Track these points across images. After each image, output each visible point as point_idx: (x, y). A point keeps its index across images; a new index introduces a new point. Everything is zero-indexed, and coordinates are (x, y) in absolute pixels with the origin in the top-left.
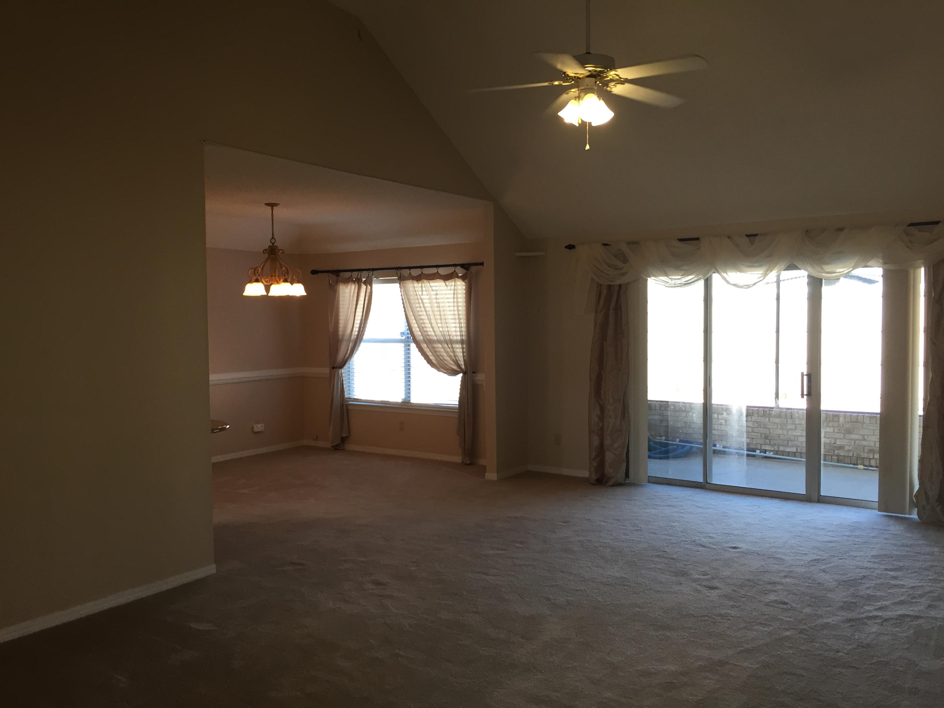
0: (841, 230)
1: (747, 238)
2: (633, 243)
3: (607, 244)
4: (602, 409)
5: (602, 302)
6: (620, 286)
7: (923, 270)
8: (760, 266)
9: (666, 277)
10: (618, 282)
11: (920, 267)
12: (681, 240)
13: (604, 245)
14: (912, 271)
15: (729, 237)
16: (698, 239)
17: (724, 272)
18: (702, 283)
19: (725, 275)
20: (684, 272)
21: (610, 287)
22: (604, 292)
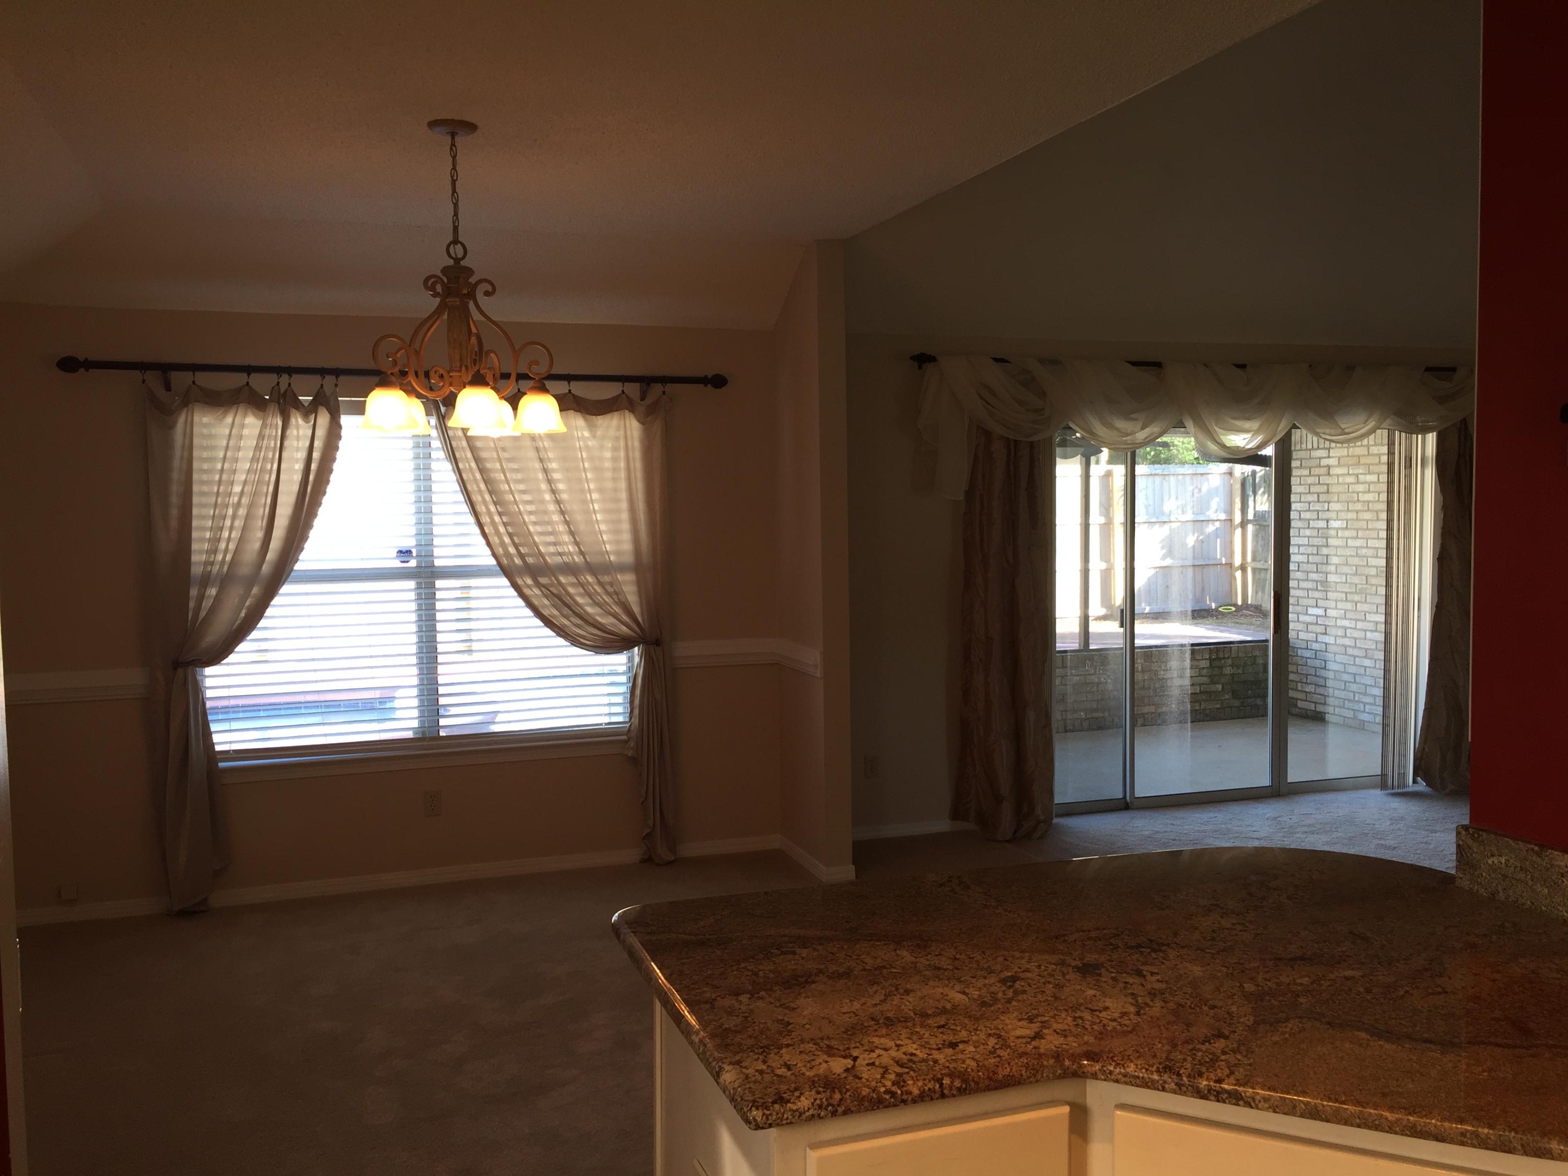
3: (1002, 359)
12: (1133, 364)
13: (996, 360)
16: (1158, 365)
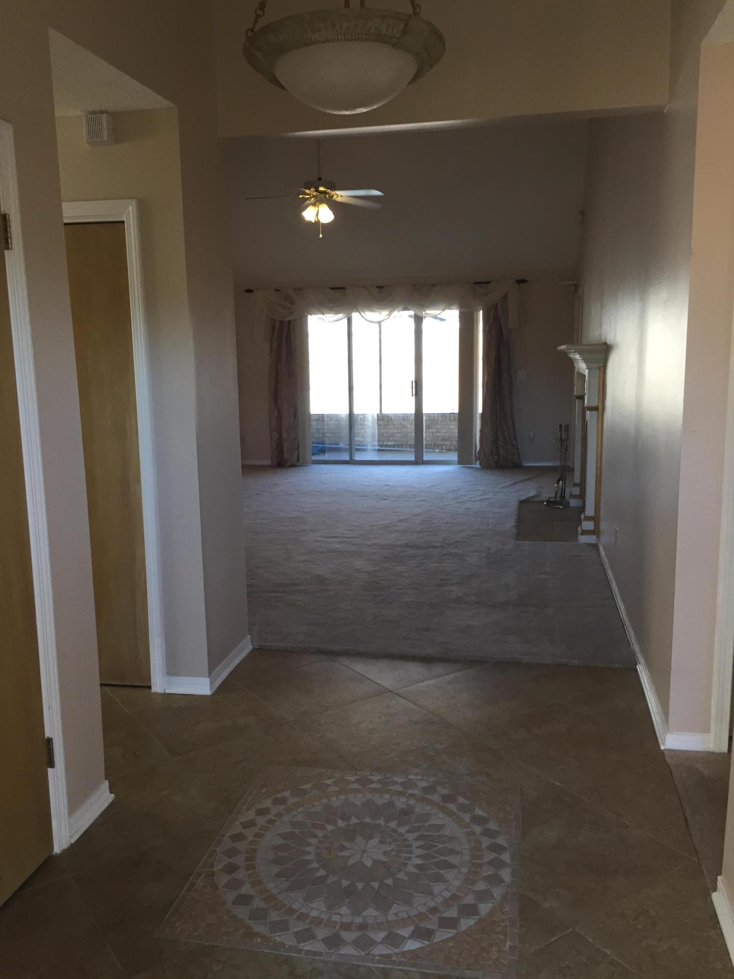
0: (434, 285)
1: (377, 289)
2: (298, 290)
3: (278, 289)
4: (279, 413)
5: (276, 334)
6: (289, 322)
7: (481, 312)
8: (385, 309)
9: (322, 315)
10: (288, 319)
11: (480, 311)
12: (332, 289)
13: (276, 290)
14: (475, 313)
15: (365, 287)
16: (344, 288)
17: (362, 312)
18: (346, 320)
19: (363, 314)
20: (335, 312)
21: (281, 322)
22: (277, 326)
